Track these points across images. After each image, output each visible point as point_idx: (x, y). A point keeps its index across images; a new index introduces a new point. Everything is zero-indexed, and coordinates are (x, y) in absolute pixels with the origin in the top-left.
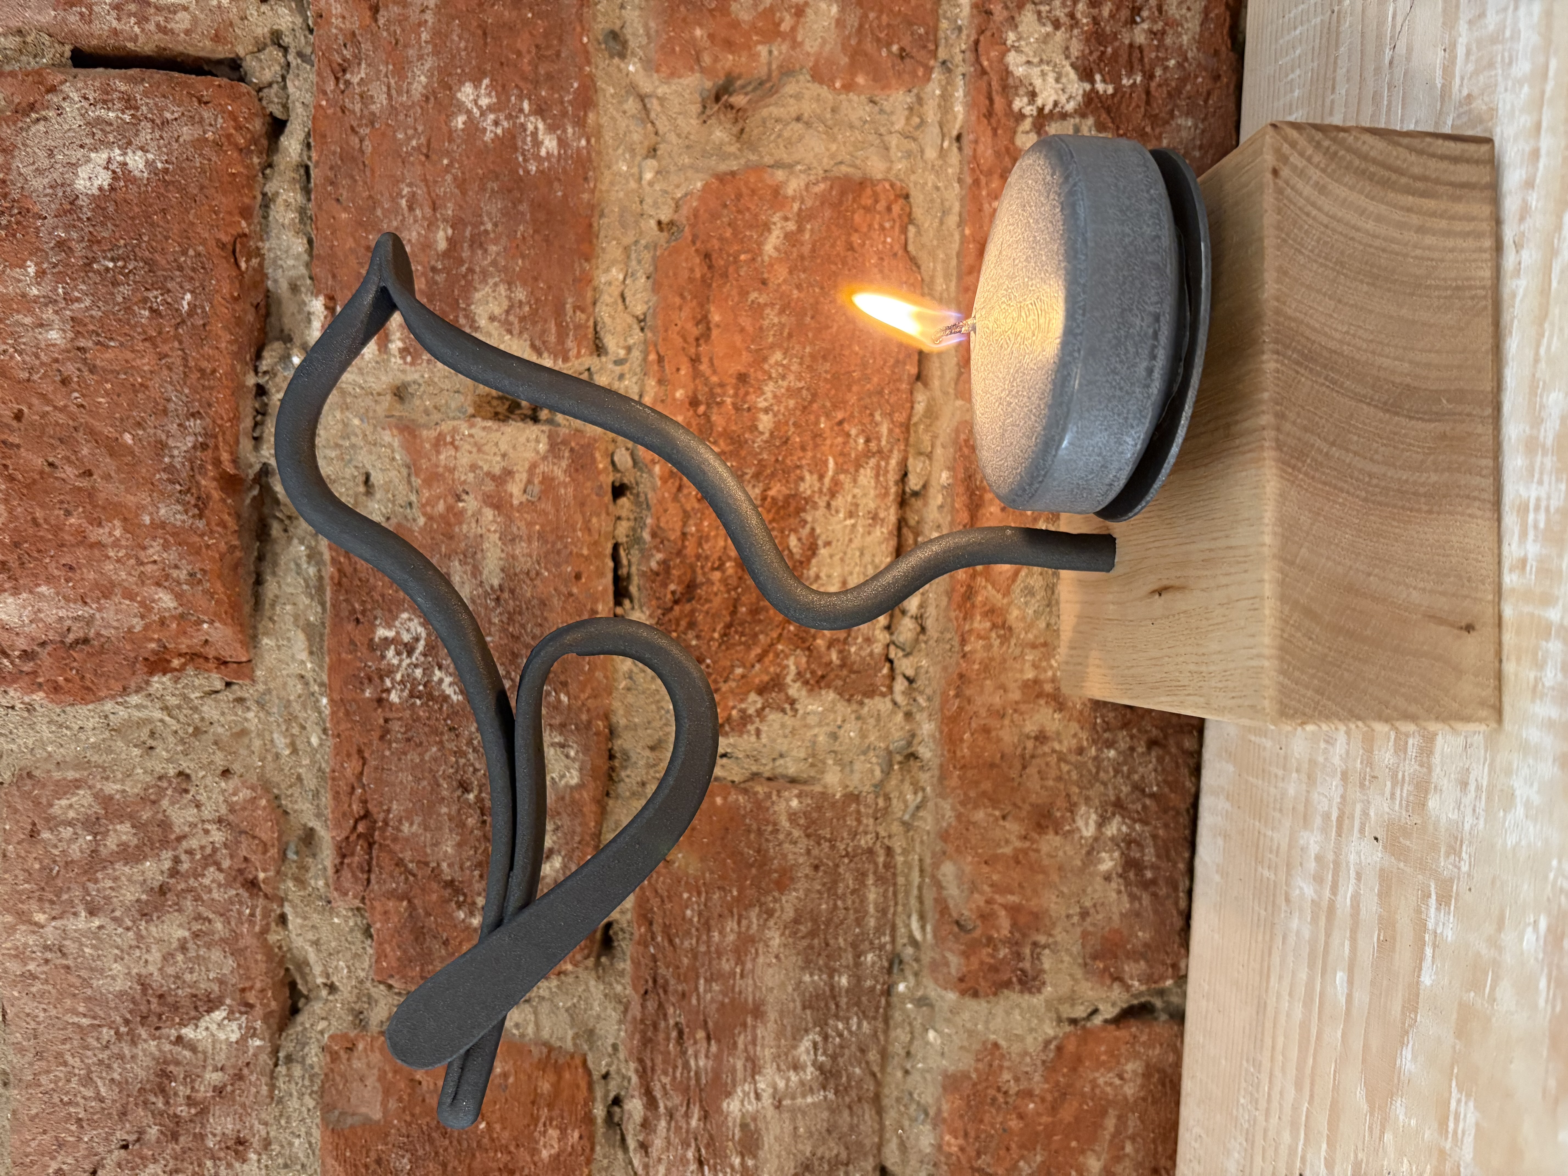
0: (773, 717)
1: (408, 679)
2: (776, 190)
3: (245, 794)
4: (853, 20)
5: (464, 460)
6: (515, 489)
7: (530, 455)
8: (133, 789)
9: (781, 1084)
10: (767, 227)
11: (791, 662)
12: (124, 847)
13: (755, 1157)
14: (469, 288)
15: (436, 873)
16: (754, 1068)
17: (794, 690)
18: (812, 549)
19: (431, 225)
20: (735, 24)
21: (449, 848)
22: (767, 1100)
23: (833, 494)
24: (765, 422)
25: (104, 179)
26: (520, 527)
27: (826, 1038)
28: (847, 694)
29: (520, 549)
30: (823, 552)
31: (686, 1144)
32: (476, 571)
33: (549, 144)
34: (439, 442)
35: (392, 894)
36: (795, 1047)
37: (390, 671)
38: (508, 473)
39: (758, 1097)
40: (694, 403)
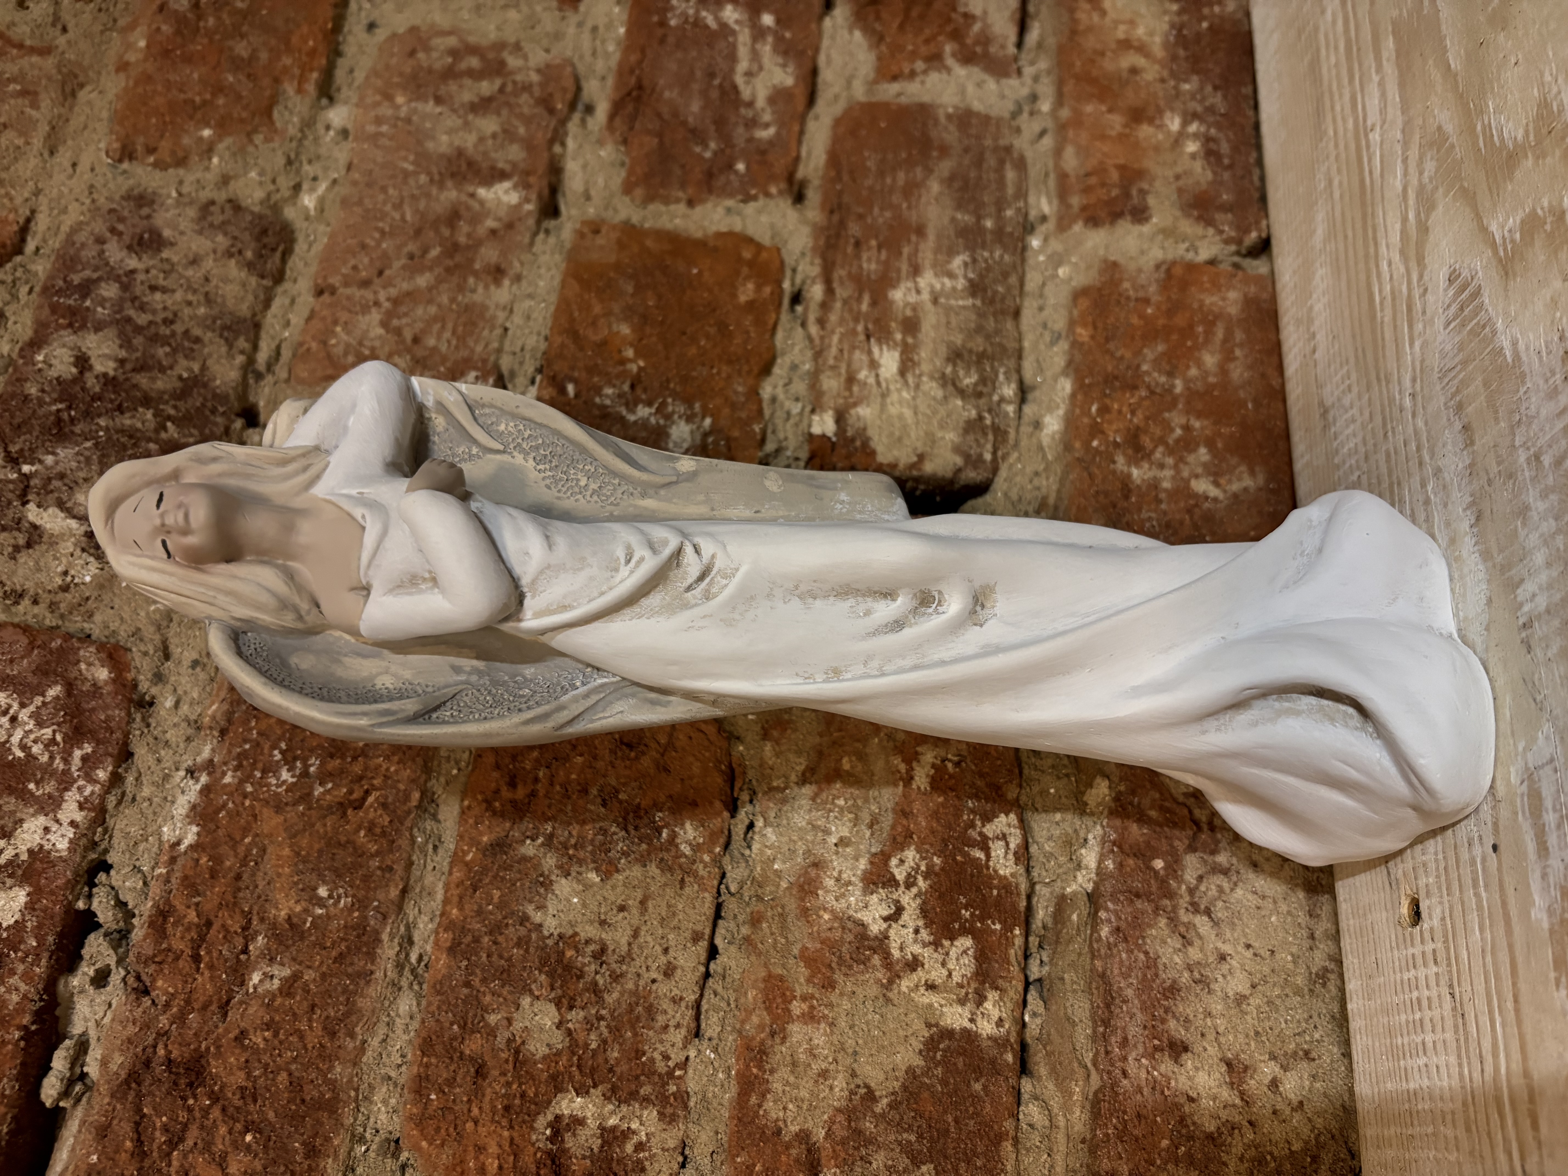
0: (934, 74)
1: (684, 13)
3: (560, 64)
8: (486, 42)
9: (938, 286)
11: (948, 46)
12: (471, 70)
13: (914, 337)
15: (683, 123)
16: (916, 271)
21: (695, 109)
22: (926, 296)
27: (974, 261)
28: (988, 70)
31: (856, 320)
35: (648, 133)
36: (949, 262)
37: (672, 9)
39: (918, 292)
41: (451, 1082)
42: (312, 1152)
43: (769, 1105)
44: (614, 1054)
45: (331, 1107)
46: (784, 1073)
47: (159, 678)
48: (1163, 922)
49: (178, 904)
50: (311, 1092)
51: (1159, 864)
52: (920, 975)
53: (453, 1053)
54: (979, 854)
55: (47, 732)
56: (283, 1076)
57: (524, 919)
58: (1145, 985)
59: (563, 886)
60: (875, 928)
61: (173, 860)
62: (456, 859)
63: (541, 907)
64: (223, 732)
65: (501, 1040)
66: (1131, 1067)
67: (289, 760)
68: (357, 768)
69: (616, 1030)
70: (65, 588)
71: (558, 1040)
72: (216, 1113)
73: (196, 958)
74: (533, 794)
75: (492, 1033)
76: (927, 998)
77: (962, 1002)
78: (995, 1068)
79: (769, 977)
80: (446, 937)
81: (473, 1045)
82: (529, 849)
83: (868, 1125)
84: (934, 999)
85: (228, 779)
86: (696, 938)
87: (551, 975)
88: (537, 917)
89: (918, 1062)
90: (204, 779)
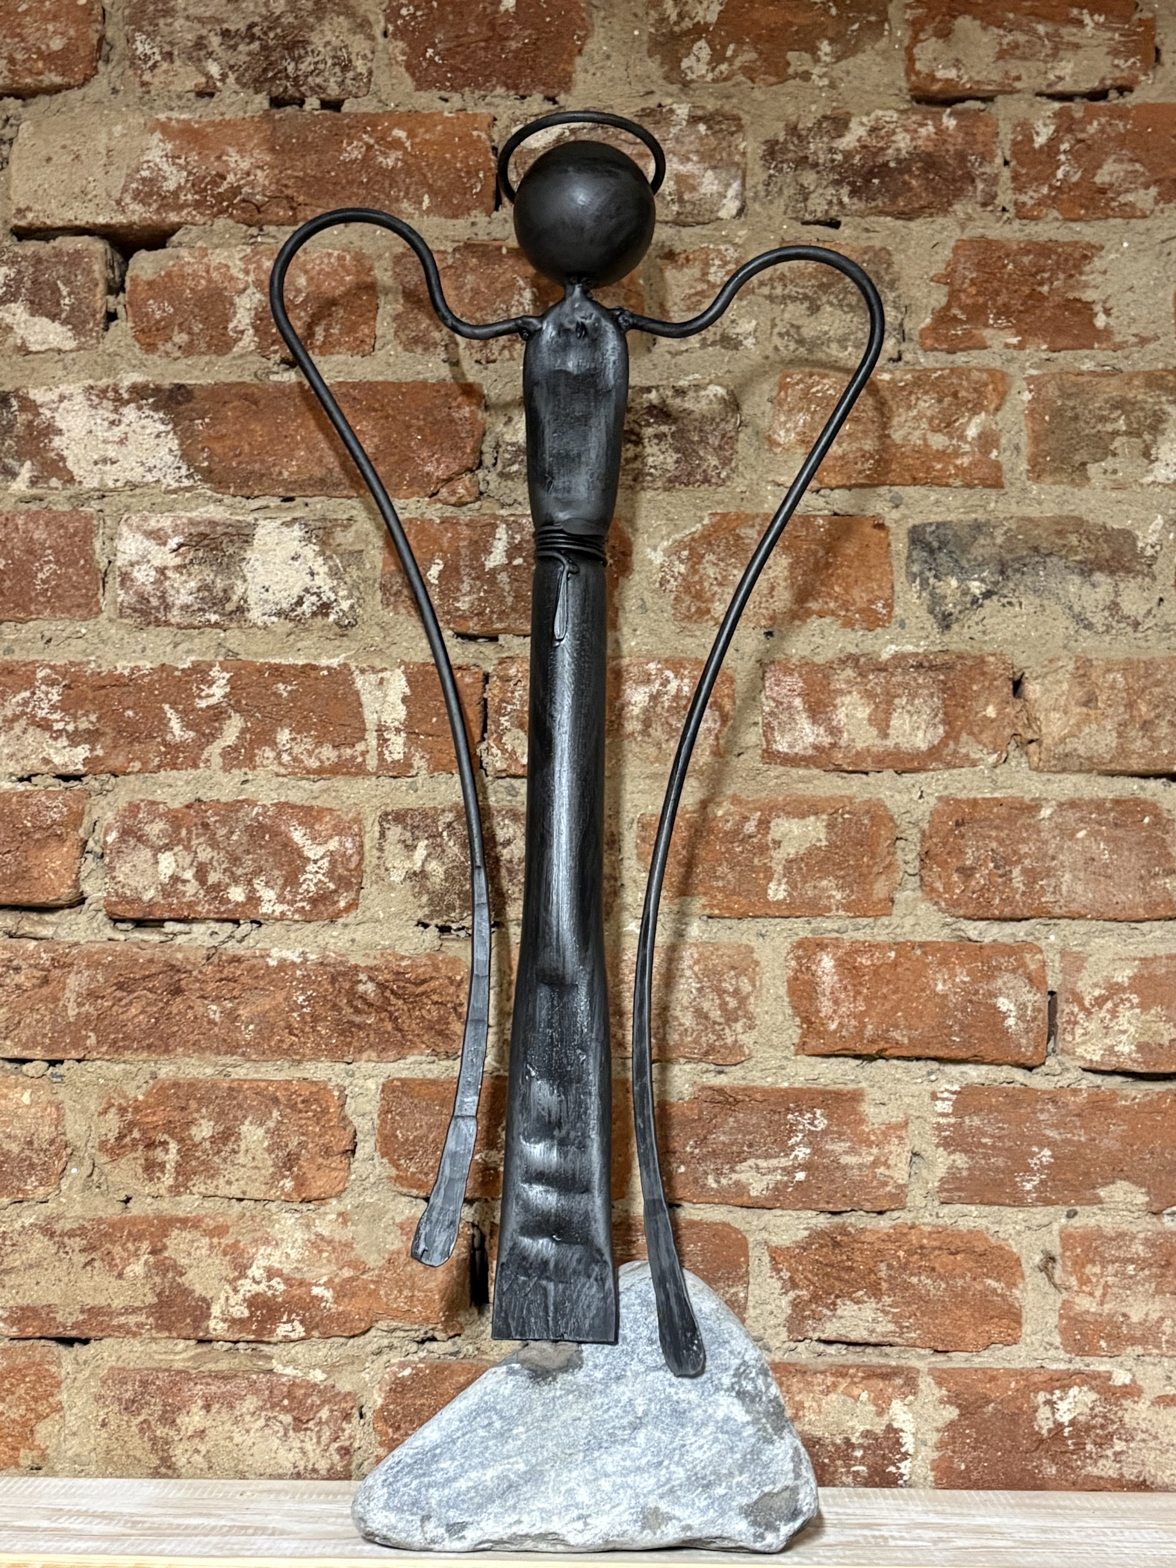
0: (779, 1284)
1: (799, 1123)
2: (1015, 1285)
3: (747, 1052)
4: (1088, 1318)
5: (893, 1148)
6: (882, 1170)
7: (896, 1176)
8: (751, 1008)
10: (999, 1281)
11: (805, 1292)
12: (727, 1004)
14: (965, 1151)
15: (710, 1132)
17: (792, 1294)
18: (858, 1302)
19: (992, 1136)
20: (1083, 1266)
21: (722, 1138)
23: (883, 1311)
24: (914, 1280)
25: (1004, 1009)
26: (866, 1172)
28: (790, 1319)
29: (856, 1172)
30: (856, 1307)
32: (846, 1153)
33: (1028, 1186)
34: (900, 1138)
35: (701, 1112)
37: (802, 1115)
38: (888, 1167)
40: (922, 1247)
41: (178, 1097)
42: (149, 1046)
43: (176, 1232)
44: (194, 1163)
45: (167, 1051)
46: (189, 1237)
47: (346, 926)
48: (260, 1403)
49: (243, 966)
50: (171, 1041)
51: (286, 1402)
52: (231, 1293)
53: (189, 1096)
54: (285, 1318)
55: (313, 888)
56: (176, 1028)
57: (245, 1117)
58: (233, 1395)
59: (261, 1132)
60: (249, 1273)
61: (262, 957)
62: (270, 1082)
63: (251, 1123)
64: (321, 964)
65: (196, 1115)
66: (199, 1387)
67: (308, 999)
68: (307, 1029)
69: (203, 1163)
70: (387, 870)
71: (197, 1139)
72: (161, 1005)
73: (221, 980)
74: (300, 1111)
75: (198, 1111)
76: (223, 1296)
77: (222, 1313)
78: (196, 1328)
79: (228, 1227)
80: (235, 1084)
81: (193, 1104)
82: (276, 1114)
83: (170, 1275)
84: (222, 1300)
85: (298, 973)
86: (244, 1193)
87: (224, 1132)
88: (247, 1122)
89: (197, 1295)
90: (299, 960)
